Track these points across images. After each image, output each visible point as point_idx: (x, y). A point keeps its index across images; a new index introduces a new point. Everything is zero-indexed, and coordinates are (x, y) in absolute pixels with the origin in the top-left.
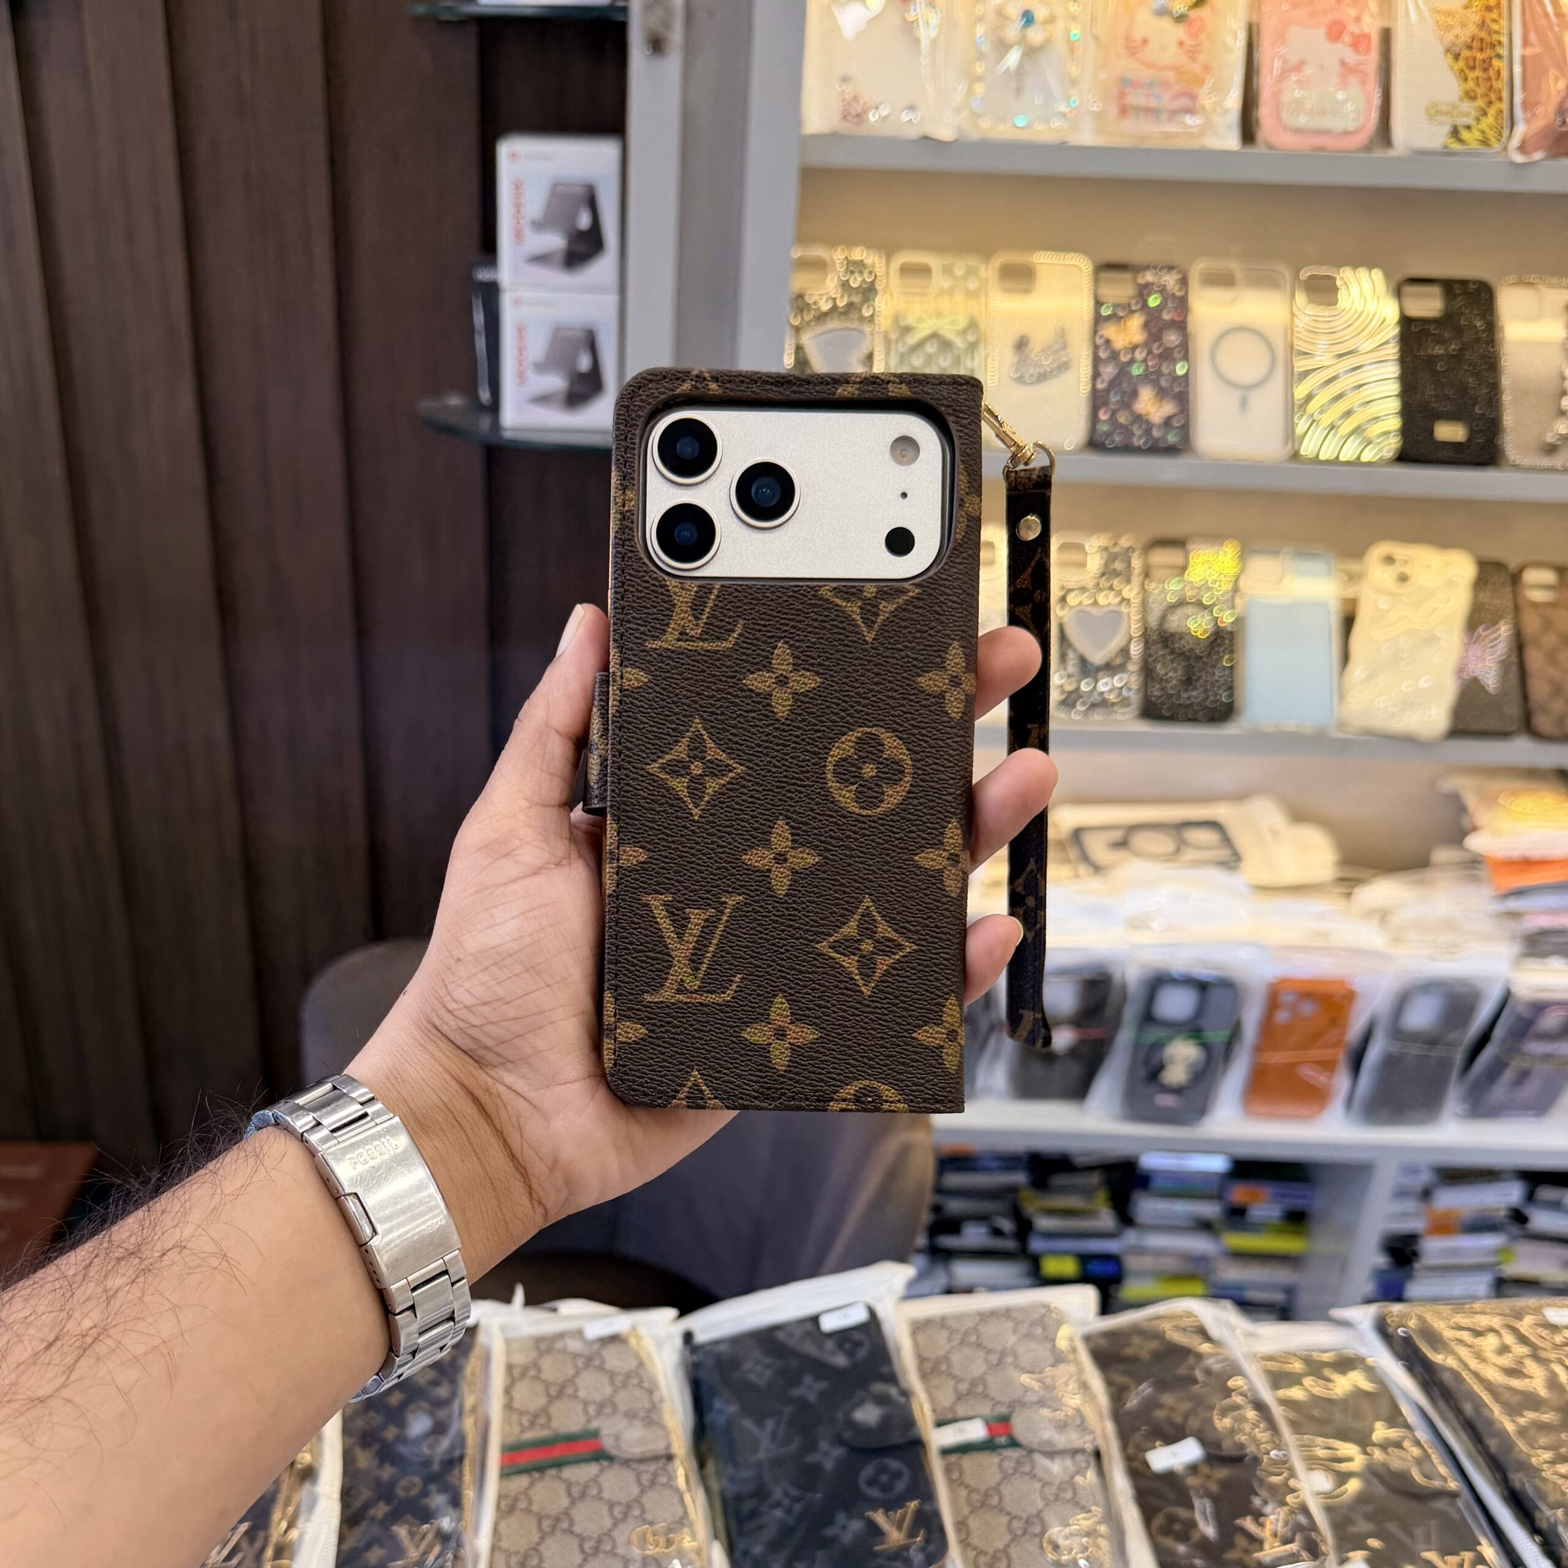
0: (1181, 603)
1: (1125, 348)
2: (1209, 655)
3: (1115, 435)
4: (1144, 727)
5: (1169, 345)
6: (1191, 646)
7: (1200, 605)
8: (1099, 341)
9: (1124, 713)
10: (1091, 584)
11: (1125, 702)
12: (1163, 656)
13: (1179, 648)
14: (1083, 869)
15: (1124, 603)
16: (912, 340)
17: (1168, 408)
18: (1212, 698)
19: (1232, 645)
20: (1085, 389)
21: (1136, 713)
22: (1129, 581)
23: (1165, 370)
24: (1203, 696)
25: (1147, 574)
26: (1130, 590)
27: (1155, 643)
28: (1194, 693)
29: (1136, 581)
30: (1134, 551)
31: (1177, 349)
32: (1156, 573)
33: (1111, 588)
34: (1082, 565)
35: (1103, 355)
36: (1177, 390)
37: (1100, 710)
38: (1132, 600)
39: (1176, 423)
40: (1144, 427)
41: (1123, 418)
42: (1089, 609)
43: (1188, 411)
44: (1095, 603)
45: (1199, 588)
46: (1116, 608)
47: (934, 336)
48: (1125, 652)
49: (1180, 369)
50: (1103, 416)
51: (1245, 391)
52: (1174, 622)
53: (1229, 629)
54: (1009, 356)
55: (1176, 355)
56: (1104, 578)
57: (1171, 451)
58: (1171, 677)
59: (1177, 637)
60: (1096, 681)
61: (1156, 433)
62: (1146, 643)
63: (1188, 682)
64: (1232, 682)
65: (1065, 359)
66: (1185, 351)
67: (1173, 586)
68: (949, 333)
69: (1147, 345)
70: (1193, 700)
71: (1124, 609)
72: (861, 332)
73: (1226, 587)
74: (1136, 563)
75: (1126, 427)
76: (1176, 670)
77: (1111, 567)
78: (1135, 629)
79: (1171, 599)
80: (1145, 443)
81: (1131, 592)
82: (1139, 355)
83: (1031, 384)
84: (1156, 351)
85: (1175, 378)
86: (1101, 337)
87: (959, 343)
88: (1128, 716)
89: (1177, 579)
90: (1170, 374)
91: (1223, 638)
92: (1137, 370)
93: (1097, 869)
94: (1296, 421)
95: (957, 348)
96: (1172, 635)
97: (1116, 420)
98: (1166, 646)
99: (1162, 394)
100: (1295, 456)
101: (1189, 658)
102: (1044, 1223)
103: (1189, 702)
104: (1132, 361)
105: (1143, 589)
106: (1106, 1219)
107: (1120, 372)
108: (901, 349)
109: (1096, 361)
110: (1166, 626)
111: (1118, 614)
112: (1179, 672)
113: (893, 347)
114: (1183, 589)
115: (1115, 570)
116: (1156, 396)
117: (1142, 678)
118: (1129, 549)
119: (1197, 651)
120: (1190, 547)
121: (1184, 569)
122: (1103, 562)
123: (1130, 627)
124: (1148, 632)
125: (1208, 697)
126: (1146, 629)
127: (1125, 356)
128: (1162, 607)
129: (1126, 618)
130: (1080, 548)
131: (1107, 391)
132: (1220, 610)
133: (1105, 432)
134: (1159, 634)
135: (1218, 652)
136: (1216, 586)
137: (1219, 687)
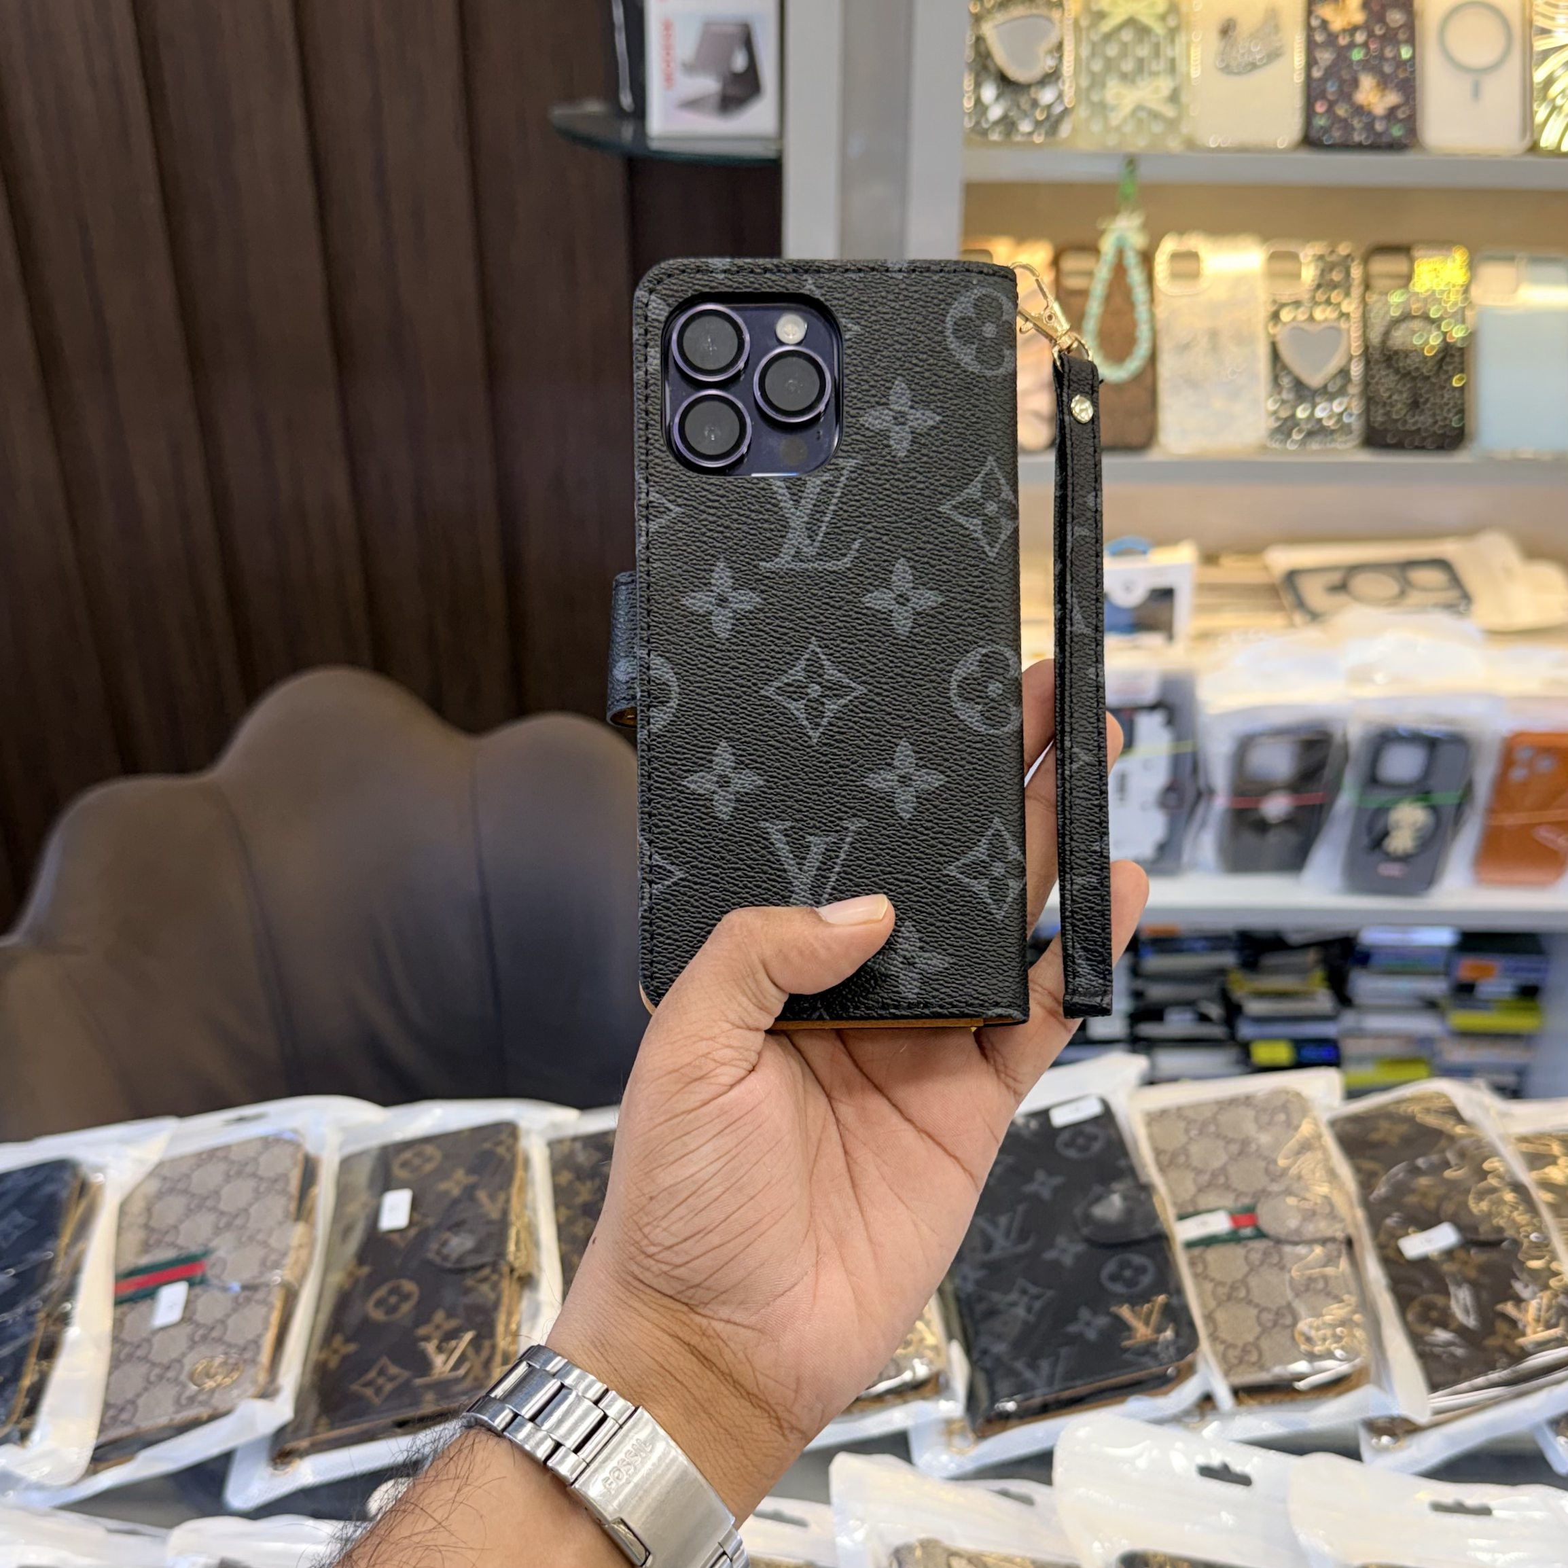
0: (1406, 317)
1: (1344, 31)
2: (1437, 374)
3: (1334, 129)
4: (1366, 457)
5: (1393, 25)
6: (1417, 365)
7: (1426, 317)
8: (1315, 23)
9: (1345, 442)
10: (1306, 297)
11: (1345, 429)
12: (1387, 375)
13: (1404, 368)
14: (1298, 618)
15: (1343, 319)
16: (1106, 26)
17: (1393, 98)
18: (1440, 423)
19: (1462, 363)
20: (1299, 78)
21: (1357, 442)
22: (1347, 294)
23: (1389, 53)
24: (1430, 421)
25: (1367, 286)
26: (1350, 304)
27: (1377, 362)
28: (1422, 418)
29: (1356, 291)
30: (1353, 260)
31: (1401, 31)
32: (1379, 284)
33: (1328, 302)
34: (1298, 276)
35: (1319, 38)
36: (1402, 75)
37: (1318, 438)
38: (1352, 315)
39: (1401, 115)
40: (1364, 119)
41: (1341, 111)
42: (1307, 326)
43: (1414, 99)
44: (1311, 318)
45: (1425, 300)
46: (1335, 324)
47: (1131, 22)
48: (1344, 373)
49: (1405, 53)
50: (1320, 108)
51: (1477, 76)
52: (1399, 338)
53: (1459, 345)
54: (1214, 41)
55: (1402, 36)
56: (1320, 291)
57: (1395, 146)
58: (1396, 401)
59: (1402, 355)
60: (1314, 406)
61: (1379, 127)
62: (1368, 363)
63: (1415, 405)
64: (1463, 404)
65: (1278, 44)
66: (1410, 31)
67: (1396, 298)
68: (1147, 20)
69: (1367, 27)
70: (1419, 425)
71: (1343, 325)
72: (1049, 19)
73: (1455, 298)
74: (1356, 272)
75: (1345, 120)
76: (1401, 392)
77: (1328, 277)
78: (1356, 348)
79: (1395, 313)
80: (1367, 138)
81: (1350, 306)
82: (1360, 37)
83: (1239, 73)
84: (1379, 31)
85: (1399, 63)
86: (1317, 17)
87: (1159, 29)
88: (1349, 445)
89: (1399, 292)
90: (1394, 58)
91: (1452, 356)
92: (1357, 55)
93: (1314, 616)
94: (1535, 107)
95: (1157, 36)
96: (1396, 353)
97: (1334, 113)
98: (1389, 366)
99: (1384, 82)
100: (1534, 148)
101: (1414, 379)
102: (1254, 1007)
103: (1414, 428)
104: (1352, 45)
105: (1364, 303)
106: (1323, 1001)
107: (1339, 56)
108: (1095, 37)
109: (1311, 47)
110: (1390, 343)
111: (1338, 330)
112: (1405, 395)
113: (1084, 33)
114: (1408, 300)
115: (1332, 280)
116: (1378, 84)
117: (1364, 401)
118: (1348, 256)
119: (1424, 371)
120: (1416, 253)
121: (1409, 277)
122: (1318, 272)
123: (1349, 346)
124: (1371, 350)
125: (1436, 422)
126: (1367, 348)
127: (1344, 38)
128: (1385, 323)
129: (1345, 335)
130: (1294, 257)
131: (1324, 79)
132: (1448, 324)
133: (1322, 127)
134: (1383, 350)
135: (1447, 372)
136: (1445, 296)
137: (1449, 411)
